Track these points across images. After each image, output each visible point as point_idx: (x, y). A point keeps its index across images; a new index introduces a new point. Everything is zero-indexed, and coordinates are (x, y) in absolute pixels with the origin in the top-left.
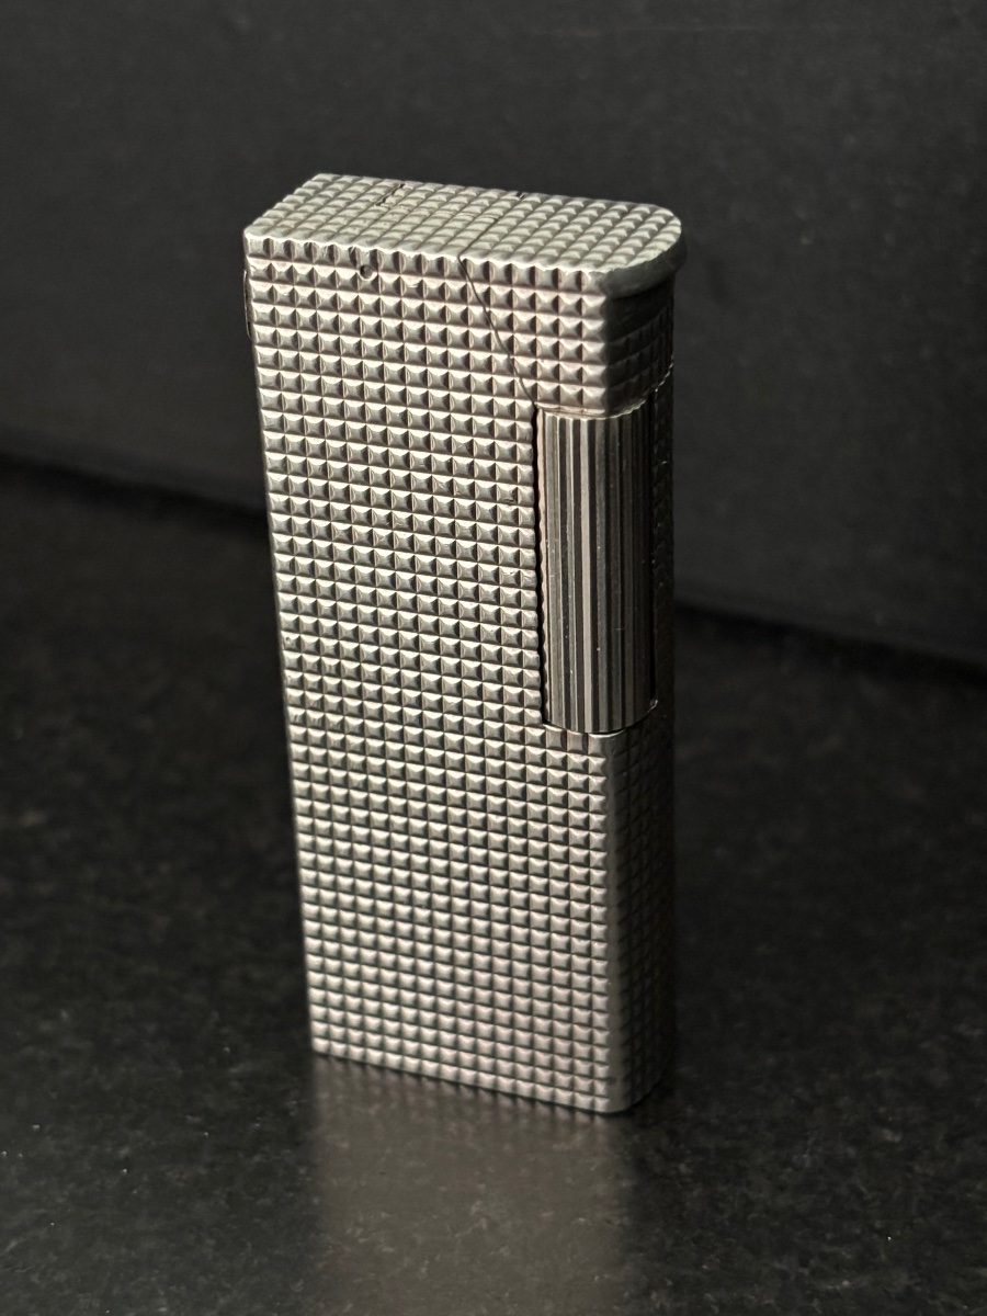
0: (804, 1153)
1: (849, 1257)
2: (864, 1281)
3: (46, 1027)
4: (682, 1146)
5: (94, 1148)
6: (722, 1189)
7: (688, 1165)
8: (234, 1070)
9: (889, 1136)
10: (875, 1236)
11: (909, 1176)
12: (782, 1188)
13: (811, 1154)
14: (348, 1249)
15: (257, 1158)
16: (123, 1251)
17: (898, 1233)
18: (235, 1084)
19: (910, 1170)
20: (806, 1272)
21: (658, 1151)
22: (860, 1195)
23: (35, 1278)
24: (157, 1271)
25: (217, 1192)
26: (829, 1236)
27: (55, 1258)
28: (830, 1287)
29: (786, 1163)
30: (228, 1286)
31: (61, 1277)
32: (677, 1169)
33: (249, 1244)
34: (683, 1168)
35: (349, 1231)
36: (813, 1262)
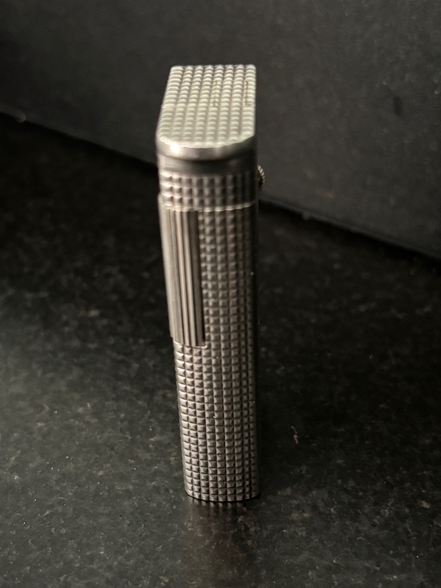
0: (386, 509)
1: (398, 564)
2: (403, 576)
3: (81, 410)
4: (333, 499)
5: (89, 470)
6: (348, 523)
7: (334, 509)
8: (152, 440)
9: (425, 505)
10: (412, 555)
11: (431, 526)
12: (374, 525)
13: (389, 510)
14: (183, 533)
15: (153, 483)
16: (91, 521)
17: (422, 554)
18: (151, 446)
19: (432, 523)
20: (378, 569)
21: (323, 500)
22: (408, 533)
23: (53, 530)
24: (103, 533)
25: (134, 498)
26: (391, 552)
27: (63, 522)
28: (387, 578)
29: (378, 513)
30: (131, 544)
31: (64, 531)
32: (330, 511)
33: (143, 525)
34: (332, 510)
35: (185, 524)
36: (382, 565)
